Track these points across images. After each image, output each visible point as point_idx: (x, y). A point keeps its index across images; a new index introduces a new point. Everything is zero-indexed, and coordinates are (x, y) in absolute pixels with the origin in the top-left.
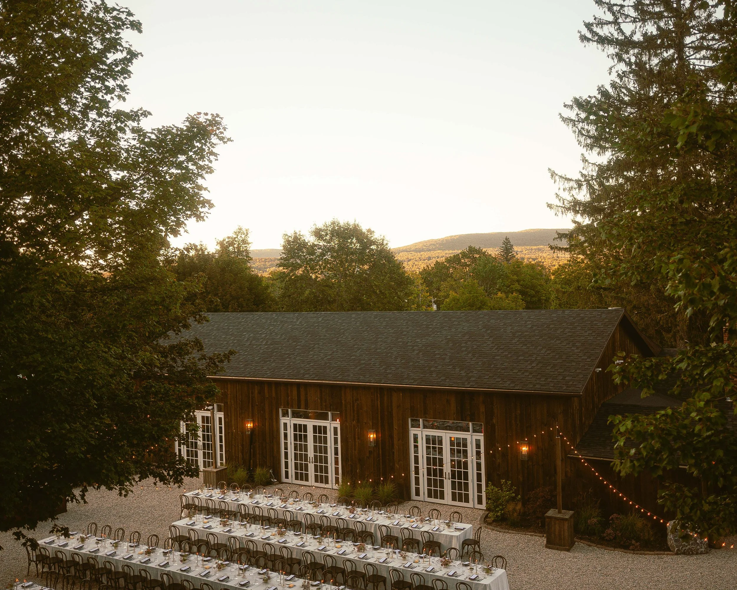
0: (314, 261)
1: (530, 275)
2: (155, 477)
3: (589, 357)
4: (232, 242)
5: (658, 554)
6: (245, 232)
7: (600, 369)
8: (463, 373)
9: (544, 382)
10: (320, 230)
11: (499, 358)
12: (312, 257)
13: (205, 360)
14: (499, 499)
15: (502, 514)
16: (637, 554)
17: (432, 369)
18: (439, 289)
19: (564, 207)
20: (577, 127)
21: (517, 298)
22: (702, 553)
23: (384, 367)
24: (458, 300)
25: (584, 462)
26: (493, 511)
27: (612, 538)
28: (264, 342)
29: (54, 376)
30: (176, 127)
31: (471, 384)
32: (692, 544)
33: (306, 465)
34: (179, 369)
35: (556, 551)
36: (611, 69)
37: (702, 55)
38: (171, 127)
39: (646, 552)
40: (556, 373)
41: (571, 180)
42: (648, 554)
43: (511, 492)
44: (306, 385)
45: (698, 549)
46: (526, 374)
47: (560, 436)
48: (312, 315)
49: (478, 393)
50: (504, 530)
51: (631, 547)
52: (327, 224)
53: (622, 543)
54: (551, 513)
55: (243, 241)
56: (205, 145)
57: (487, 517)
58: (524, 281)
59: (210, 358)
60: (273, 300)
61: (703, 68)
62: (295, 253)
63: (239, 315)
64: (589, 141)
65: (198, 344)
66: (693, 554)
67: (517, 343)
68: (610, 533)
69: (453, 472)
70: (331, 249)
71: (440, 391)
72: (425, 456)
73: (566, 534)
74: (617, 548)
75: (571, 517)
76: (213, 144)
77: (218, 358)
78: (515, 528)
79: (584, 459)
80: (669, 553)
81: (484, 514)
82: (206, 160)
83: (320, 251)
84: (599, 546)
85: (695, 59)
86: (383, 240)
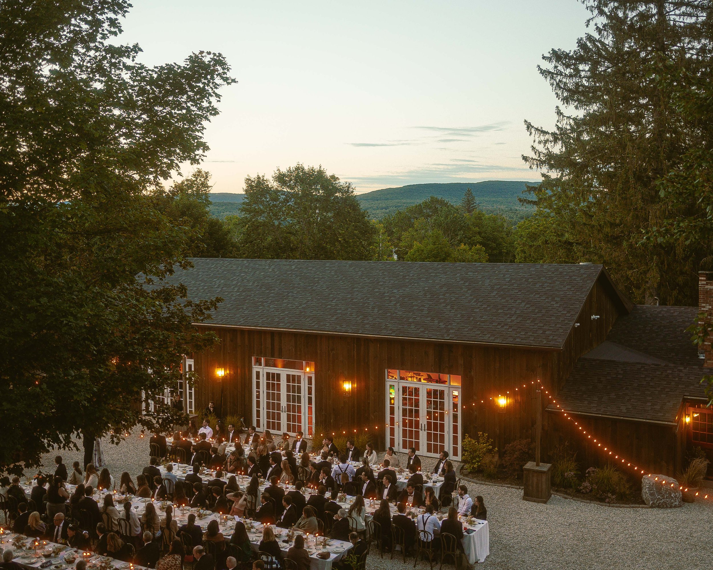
0: (277, 207)
1: (491, 227)
2: (143, 425)
3: (569, 312)
4: (191, 185)
5: (633, 507)
6: (205, 175)
7: (579, 324)
8: (442, 325)
9: (524, 336)
10: (284, 175)
11: (478, 310)
12: (275, 203)
13: (192, 306)
14: (475, 451)
15: (479, 466)
16: (613, 507)
17: (410, 320)
18: (399, 239)
19: (539, 160)
20: (555, 80)
21: (480, 250)
22: (675, 507)
23: (360, 317)
24: (423, 251)
25: (567, 417)
26: (469, 463)
27: (588, 491)
28: (236, 289)
29: (63, 321)
30: (178, 65)
31: (450, 336)
32: (667, 498)
33: (279, 415)
34: (165, 315)
35: (533, 503)
36: (589, 21)
37: (681, 11)
38: (172, 65)
39: (622, 505)
40: (536, 327)
41: (547, 133)
42: (623, 507)
43: (488, 444)
44: (280, 333)
45: (672, 503)
46: (505, 327)
47: (541, 390)
48: (285, 263)
49: (457, 345)
50: (481, 482)
51: (607, 500)
52: (292, 169)
53: (598, 496)
54: (530, 465)
55: (202, 184)
56: (208, 85)
57: (462, 468)
58: (485, 233)
59: (197, 305)
60: (234, 245)
61: (682, 24)
62: (258, 198)
63: (208, 260)
64: (565, 94)
65: (183, 290)
66: (667, 507)
67: (496, 296)
68: (587, 486)
69: (429, 424)
70: (295, 195)
71: (419, 342)
72: (401, 407)
73: (544, 487)
74: (593, 500)
75: (549, 470)
76: (216, 84)
77: (205, 305)
78: (491, 480)
79: (567, 413)
80: (644, 506)
81: (459, 466)
82: (205, 101)
83: (284, 197)
84: (575, 498)
85: (675, 15)
86: (349, 187)
